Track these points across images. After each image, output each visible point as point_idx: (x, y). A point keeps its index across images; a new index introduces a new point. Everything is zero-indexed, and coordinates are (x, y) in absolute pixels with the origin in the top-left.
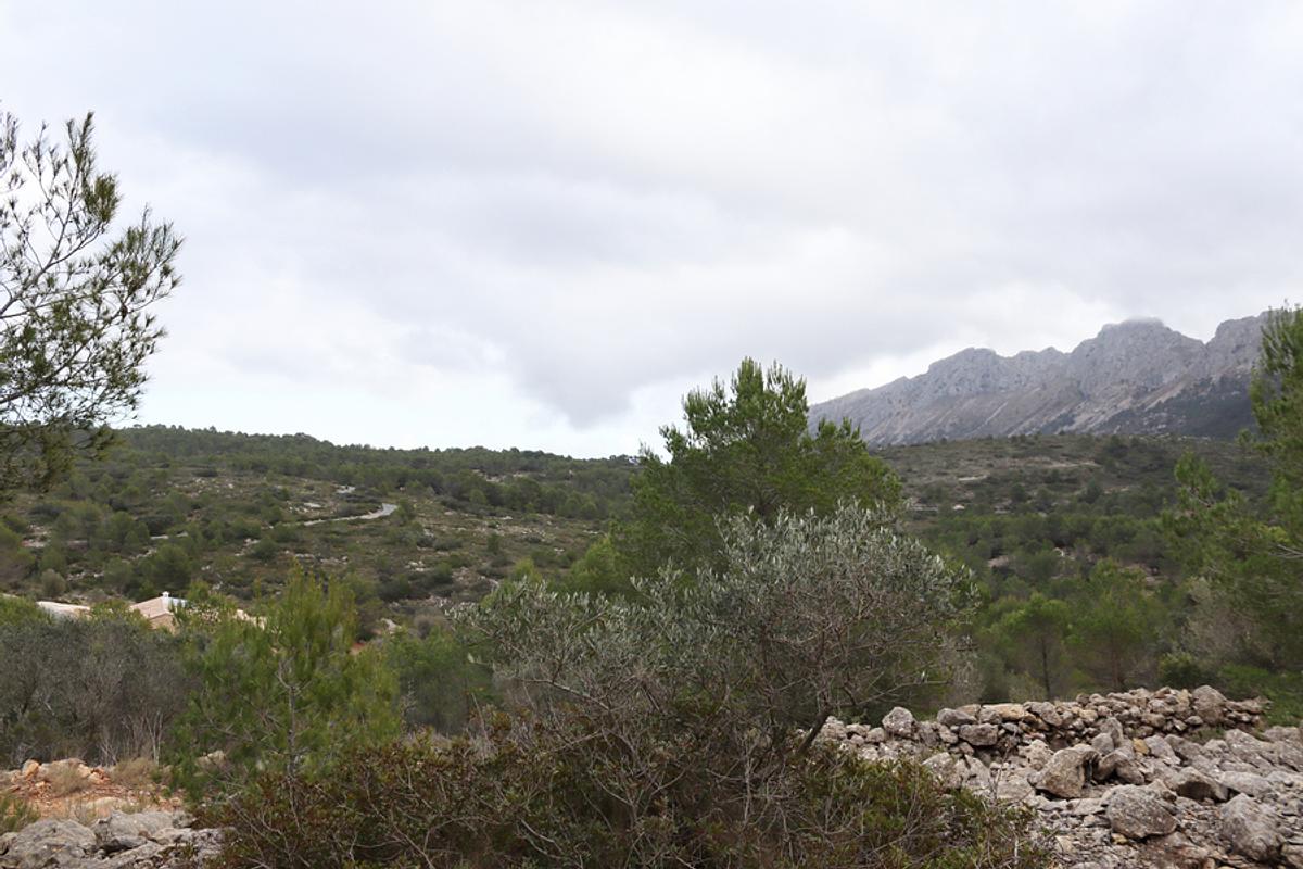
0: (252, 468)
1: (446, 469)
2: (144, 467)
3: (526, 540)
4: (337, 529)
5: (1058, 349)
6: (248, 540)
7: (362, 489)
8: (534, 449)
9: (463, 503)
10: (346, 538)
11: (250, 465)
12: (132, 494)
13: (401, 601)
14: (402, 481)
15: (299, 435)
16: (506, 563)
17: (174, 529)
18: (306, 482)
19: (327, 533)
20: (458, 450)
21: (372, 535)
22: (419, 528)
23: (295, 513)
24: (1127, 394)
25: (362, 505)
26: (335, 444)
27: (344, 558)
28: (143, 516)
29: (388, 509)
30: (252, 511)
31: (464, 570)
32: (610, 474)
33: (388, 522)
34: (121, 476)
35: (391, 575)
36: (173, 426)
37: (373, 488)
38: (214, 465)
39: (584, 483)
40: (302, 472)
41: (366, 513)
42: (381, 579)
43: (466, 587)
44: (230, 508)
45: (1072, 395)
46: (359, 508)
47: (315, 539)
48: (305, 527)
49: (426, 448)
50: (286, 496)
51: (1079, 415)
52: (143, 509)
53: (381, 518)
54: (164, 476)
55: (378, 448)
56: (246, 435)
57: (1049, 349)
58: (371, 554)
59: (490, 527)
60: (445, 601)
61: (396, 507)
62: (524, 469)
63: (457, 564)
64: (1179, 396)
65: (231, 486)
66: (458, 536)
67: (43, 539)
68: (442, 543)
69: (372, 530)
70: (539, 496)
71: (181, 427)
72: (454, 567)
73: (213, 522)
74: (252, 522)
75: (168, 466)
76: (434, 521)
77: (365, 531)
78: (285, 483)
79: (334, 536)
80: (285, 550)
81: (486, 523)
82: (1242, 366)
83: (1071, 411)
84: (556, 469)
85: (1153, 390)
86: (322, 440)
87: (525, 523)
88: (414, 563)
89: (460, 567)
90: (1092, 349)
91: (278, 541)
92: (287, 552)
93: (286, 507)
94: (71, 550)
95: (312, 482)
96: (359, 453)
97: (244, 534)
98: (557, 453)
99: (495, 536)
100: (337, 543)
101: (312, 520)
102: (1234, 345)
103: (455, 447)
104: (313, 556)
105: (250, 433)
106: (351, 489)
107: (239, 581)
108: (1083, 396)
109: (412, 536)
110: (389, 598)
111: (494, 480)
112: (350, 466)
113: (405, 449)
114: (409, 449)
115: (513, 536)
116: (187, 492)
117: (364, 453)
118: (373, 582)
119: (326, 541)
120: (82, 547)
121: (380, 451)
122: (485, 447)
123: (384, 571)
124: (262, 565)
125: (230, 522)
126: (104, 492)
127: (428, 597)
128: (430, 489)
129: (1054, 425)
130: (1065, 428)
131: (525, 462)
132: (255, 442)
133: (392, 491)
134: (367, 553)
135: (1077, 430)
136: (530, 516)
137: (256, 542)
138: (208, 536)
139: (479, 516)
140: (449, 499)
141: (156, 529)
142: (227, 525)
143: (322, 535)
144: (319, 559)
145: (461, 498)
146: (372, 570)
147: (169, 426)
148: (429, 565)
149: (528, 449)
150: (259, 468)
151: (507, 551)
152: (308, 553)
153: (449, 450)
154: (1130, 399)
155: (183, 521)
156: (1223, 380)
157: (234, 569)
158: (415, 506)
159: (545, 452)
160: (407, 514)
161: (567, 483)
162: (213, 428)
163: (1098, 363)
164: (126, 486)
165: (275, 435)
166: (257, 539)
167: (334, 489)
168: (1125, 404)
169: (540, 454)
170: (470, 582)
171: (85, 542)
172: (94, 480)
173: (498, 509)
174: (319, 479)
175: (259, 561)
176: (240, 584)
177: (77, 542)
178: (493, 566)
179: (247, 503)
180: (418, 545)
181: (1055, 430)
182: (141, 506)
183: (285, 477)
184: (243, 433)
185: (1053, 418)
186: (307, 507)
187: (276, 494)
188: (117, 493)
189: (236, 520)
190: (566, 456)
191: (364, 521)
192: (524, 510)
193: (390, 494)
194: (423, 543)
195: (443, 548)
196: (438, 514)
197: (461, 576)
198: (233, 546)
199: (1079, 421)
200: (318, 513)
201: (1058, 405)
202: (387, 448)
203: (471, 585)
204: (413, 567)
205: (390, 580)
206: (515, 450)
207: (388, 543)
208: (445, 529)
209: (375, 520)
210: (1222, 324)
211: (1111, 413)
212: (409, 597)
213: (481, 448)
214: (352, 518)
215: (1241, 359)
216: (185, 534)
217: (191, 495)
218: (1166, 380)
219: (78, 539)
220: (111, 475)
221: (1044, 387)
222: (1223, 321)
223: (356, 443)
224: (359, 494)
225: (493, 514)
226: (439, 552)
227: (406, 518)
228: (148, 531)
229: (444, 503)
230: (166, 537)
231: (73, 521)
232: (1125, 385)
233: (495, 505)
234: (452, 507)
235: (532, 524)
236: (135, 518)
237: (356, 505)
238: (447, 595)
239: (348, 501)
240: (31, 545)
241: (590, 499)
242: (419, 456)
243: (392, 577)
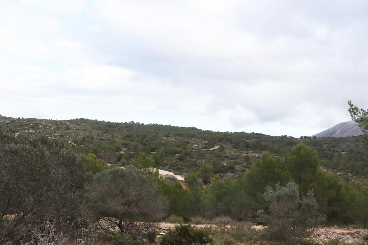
0: (179, 135)
1: (234, 137)
2: (151, 134)
3: (257, 158)
4: (202, 152)
6: (177, 154)
7: (209, 142)
8: (259, 133)
9: (238, 147)
10: (204, 155)
11: (179, 134)
12: (147, 141)
13: (219, 174)
14: (221, 140)
15: (193, 127)
16: (251, 164)
17: (157, 150)
18: (194, 139)
19: (199, 153)
20: (237, 133)
21: (211, 154)
22: (225, 153)
23: (190, 147)
25: (209, 146)
26: (203, 130)
27: (203, 160)
28: (150, 146)
29: (216, 147)
30: (178, 146)
31: (238, 166)
32: (282, 140)
33: (216, 151)
34: (145, 136)
35: (217, 166)
36: (160, 124)
37: (213, 142)
38: (169, 134)
39: (274, 142)
40: (193, 136)
41: (210, 148)
42: (214, 167)
43: (239, 171)
44: (173, 145)
46: (208, 147)
47: (195, 155)
48: (193, 151)
49: (228, 132)
50: (188, 143)
52: (150, 145)
53: (215, 150)
54: (156, 136)
55: (214, 131)
56: (179, 127)
58: (211, 160)
59: (246, 153)
60: (232, 174)
61: (219, 147)
62: (256, 138)
63: (236, 164)
65: (173, 139)
66: (237, 156)
67: (124, 151)
68: (232, 157)
69: (212, 153)
70: (261, 146)
71: (162, 124)
72: (235, 165)
73: (168, 149)
74: (178, 149)
75: (157, 134)
76: (229, 151)
77: (210, 153)
78: (188, 139)
79: (201, 154)
80: (187, 157)
81: (245, 152)
84: (266, 138)
86: (199, 129)
87: (257, 153)
88: (223, 163)
89: (237, 165)
91: (185, 155)
92: (187, 158)
93: (188, 146)
94: (131, 155)
95: (195, 139)
96: (209, 133)
97: (176, 152)
98: (266, 134)
99: (247, 156)
100: (202, 156)
101: (195, 149)
103: (236, 132)
104: (194, 159)
105: (180, 126)
106: (206, 142)
107: (174, 165)
109: (223, 155)
110: (216, 172)
111: (247, 141)
112: (206, 135)
113: (222, 132)
114: (223, 132)
115: (253, 156)
116: (162, 141)
117: (210, 133)
118: (212, 168)
119: (199, 155)
120: (133, 154)
121: (215, 132)
122: (245, 132)
123: (215, 165)
124: (180, 161)
125: (172, 149)
126: (140, 140)
127: (227, 173)
128: (229, 142)
131: (256, 136)
132: (181, 129)
133: (218, 143)
134: (210, 159)
136: (258, 151)
137: (179, 155)
138: (166, 153)
139: (243, 150)
140: (234, 145)
141: (153, 150)
142: (171, 150)
143: (197, 154)
144: (196, 160)
145: (238, 145)
146: (211, 164)
147: (159, 124)
148: (228, 164)
149: (257, 133)
150: (181, 135)
151: (251, 161)
152: (193, 158)
153: (234, 132)
155: (160, 148)
157: (173, 162)
158: (224, 147)
159: (262, 134)
160: (222, 149)
161: (269, 142)
162: (170, 125)
164: (146, 138)
165: (186, 127)
166: (180, 154)
167: (201, 141)
169: (261, 134)
170: (240, 169)
171: (134, 153)
172: (138, 137)
173: (249, 149)
174: (198, 139)
175: (180, 160)
176: (174, 166)
177: (132, 153)
178: (247, 165)
179: (177, 144)
180: (225, 158)
182: (149, 144)
183: (188, 138)
184: (178, 126)
186: (194, 146)
187: (185, 142)
188: (144, 140)
189: (174, 148)
190: (268, 135)
191: (210, 150)
192: (256, 149)
193: (217, 143)
194: (226, 157)
195: (232, 159)
196: (231, 149)
197: (237, 167)
198: (173, 156)
200: (197, 148)
202: (217, 131)
203: (240, 170)
204: (223, 164)
205: (216, 167)
206: (253, 133)
207: (216, 157)
208: (233, 153)
209: (213, 150)
212: (222, 173)
213: (244, 132)
214: (206, 149)
216: (160, 152)
217: (163, 142)
219: (133, 152)
220: (142, 135)
223: (208, 130)
224: (208, 143)
225: (247, 150)
226: (231, 160)
227: (222, 150)
228: (150, 151)
229: (233, 147)
230: (155, 152)
231: (132, 147)
233: (247, 148)
234: (235, 148)
235: (259, 153)
236: (147, 147)
237: (207, 146)
238: (233, 173)
239: (205, 145)
240: (121, 153)
241: (276, 147)
242: (226, 134)
243: (217, 167)
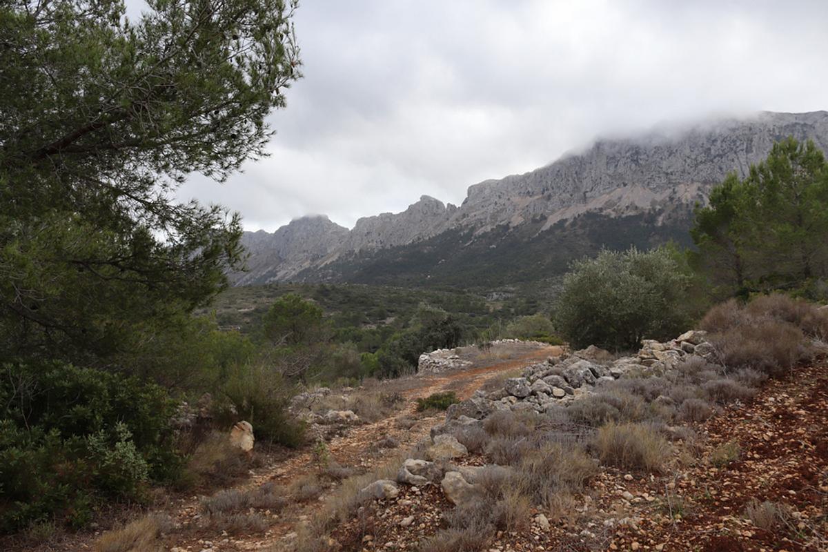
5: (266, 231)
24: (307, 258)
45: (275, 259)
51: (280, 271)
57: (261, 231)
64: (337, 260)
82: (370, 244)
83: (275, 268)
85: (322, 256)
90: (286, 232)
102: (366, 232)
108: (281, 260)
129: (265, 277)
130: (272, 279)
135: (279, 279)
154: (309, 261)
156: (361, 251)
163: (290, 240)
168: (306, 265)
181: (266, 280)
185: (264, 273)
199: (280, 274)
201: (267, 265)
210: (359, 220)
211: (299, 270)
215: (370, 240)
218: (329, 251)
221: (258, 254)
222: (359, 218)
232: (306, 254)
